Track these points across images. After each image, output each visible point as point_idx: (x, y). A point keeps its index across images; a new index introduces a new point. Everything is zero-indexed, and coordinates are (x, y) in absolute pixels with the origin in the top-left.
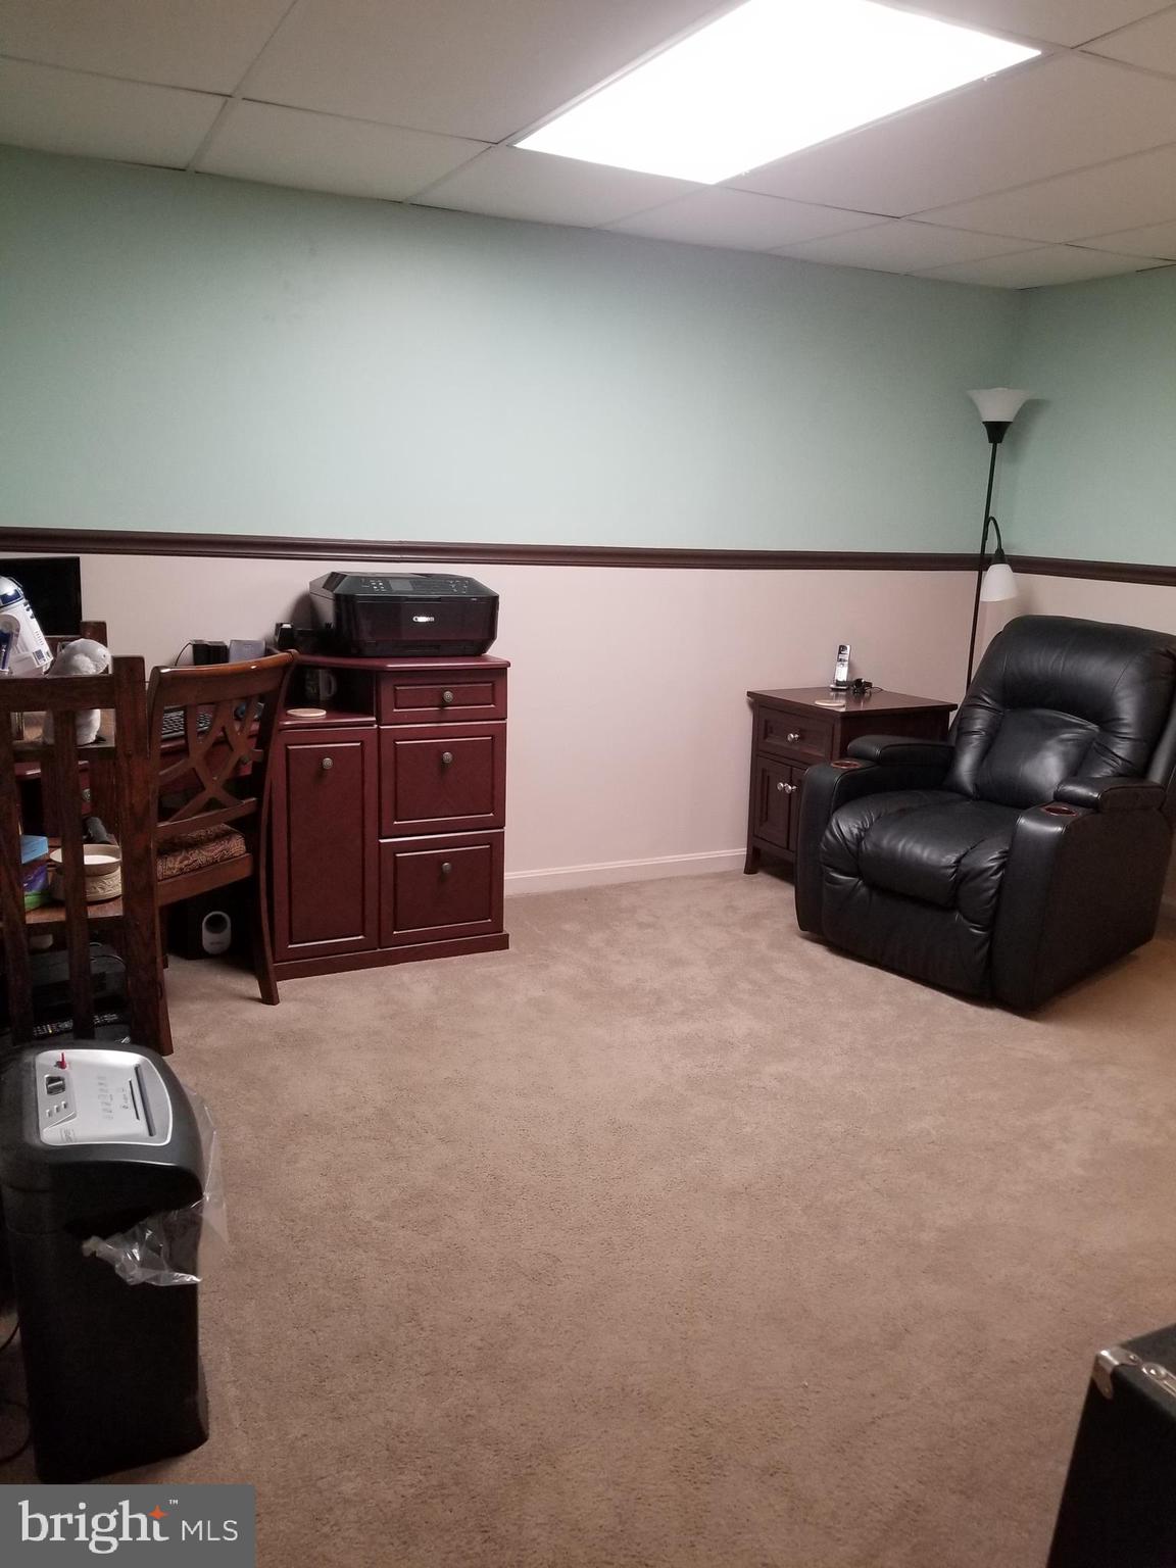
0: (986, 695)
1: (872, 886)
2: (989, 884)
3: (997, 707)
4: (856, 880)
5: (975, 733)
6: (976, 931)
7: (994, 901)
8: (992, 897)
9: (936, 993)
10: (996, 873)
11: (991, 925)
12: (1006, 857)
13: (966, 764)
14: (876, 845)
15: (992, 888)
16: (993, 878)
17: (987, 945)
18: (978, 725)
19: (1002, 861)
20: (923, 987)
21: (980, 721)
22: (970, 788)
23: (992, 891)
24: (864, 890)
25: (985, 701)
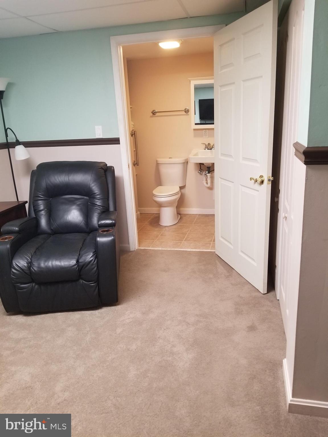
0: (41, 195)
1: (40, 284)
2: (94, 266)
3: (46, 198)
4: (32, 284)
5: (42, 210)
6: (92, 284)
7: (97, 271)
8: (96, 270)
9: (80, 312)
10: (95, 261)
11: (97, 281)
12: (96, 254)
13: (43, 222)
14: (39, 267)
15: (95, 267)
16: (94, 263)
17: (97, 287)
18: (42, 207)
19: (95, 256)
20: (73, 312)
21: (41, 206)
22: (49, 231)
23: (96, 268)
24: (37, 286)
25: (42, 197)
